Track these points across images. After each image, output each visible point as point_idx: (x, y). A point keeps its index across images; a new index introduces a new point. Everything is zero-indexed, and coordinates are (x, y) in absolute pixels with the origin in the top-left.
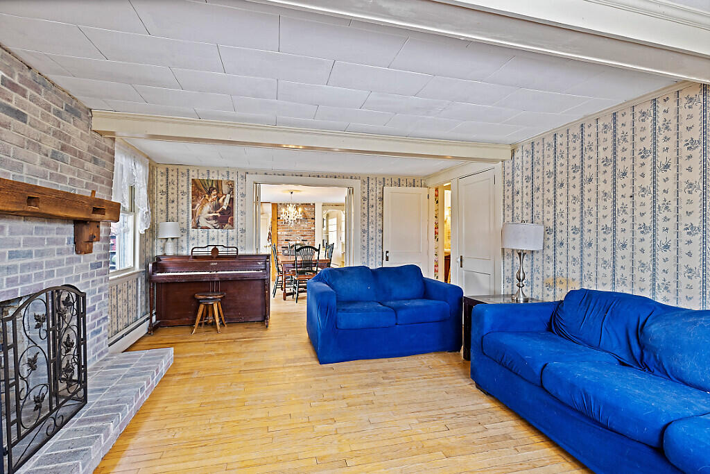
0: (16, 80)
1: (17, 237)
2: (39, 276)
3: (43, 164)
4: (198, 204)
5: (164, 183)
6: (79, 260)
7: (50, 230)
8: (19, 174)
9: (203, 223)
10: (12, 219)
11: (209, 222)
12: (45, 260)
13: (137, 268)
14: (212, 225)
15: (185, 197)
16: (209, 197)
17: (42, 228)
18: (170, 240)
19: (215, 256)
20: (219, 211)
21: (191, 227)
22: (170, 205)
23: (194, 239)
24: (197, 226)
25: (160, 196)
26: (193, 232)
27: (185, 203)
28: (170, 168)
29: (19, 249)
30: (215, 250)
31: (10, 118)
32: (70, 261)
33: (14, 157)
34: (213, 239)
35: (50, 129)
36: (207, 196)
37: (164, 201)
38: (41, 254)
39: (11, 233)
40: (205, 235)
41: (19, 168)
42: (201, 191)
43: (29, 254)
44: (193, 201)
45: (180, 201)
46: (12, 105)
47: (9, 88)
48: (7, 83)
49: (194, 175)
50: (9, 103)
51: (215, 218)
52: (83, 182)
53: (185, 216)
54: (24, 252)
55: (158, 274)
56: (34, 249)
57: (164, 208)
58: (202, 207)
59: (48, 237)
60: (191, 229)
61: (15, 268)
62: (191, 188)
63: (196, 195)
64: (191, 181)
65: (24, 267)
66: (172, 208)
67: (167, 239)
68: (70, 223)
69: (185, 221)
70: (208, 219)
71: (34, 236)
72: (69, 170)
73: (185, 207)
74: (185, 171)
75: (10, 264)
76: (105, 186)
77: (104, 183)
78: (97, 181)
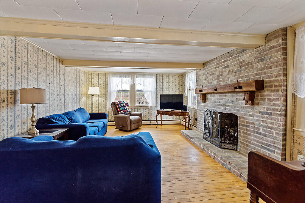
0: (226, 59)
3: (234, 75)
29: (229, 101)
31: (225, 69)
33: (226, 78)
39: (227, 97)
41: (228, 80)
47: (224, 62)
50: (225, 66)
52: (254, 74)
61: (228, 106)
72: (245, 73)
75: (227, 104)
76: (272, 69)
77: (271, 68)
78: (264, 70)
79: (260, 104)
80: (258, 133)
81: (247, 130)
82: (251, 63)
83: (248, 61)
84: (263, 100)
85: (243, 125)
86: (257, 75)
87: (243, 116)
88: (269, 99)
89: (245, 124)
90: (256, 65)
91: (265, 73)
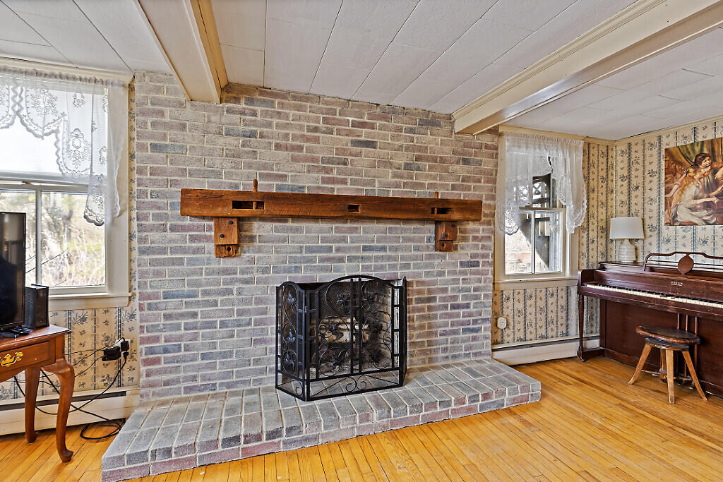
0: (365, 120)
1: (370, 236)
2: (394, 267)
3: (395, 176)
4: (676, 187)
5: (625, 164)
6: (444, 257)
7: (405, 230)
8: (372, 188)
9: (684, 216)
10: (365, 222)
11: (694, 213)
12: (400, 254)
13: (568, 275)
14: (701, 218)
15: (655, 179)
16: (695, 172)
17: (396, 229)
18: (627, 242)
19: (685, 270)
20: (716, 193)
21: (663, 223)
22: (634, 193)
23: (668, 241)
24: (673, 221)
25: (619, 183)
26: (668, 231)
27: (654, 188)
28: (633, 141)
29: (372, 244)
30: (687, 260)
31: (359, 148)
32: (430, 257)
33: (365, 176)
34: (705, 242)
35: (402, 146)
36: (691, 170)
37: (625, 189)
38: (396, 249)
39: (365, 232)
40: (689, 235)
41: (372, 183)
42: (681, 164)
43: (383, 249)
44: (666, 183)
45: (648, 186)
46: (363, 138)
47: (358, 127)
48: (356, 124)
49: (670, 142)
50: (359, 138)
51: (708, 206)
52: (448, 185)
53: (655, 207)
54: (377, 247)
55: (588, 286)
56: (388, 245)
57: (625, 198)
58: (683, 191)
59: (404, 235)
60: (663, 227)
61: (369, 258)
62: (664, 162)
63: (671, 172)
64: (663, 153)
65: (377, 258)
66: (636, 199)
67: (623, 239)
68: (432, 223)
69: (655, 214)
70: (693, 209)
71: (388, 235)
72: (427, 177)
73: (654, 194)
74: (654, 140)
75: (364, 255)
76: (482, 184)
77: (480, 182)
78: (469, 182)
79: (459, 248)
80: (453, 307)
81: (430, 308)
82: (443, 160)
83: (436, 152)
84: (465, 239)
85: (419, 300)
86: (454, 187)
87: (420, 279)
88: (475, 238)
89: (426, 296)
90: (452, 167)
91: (469, 188)
